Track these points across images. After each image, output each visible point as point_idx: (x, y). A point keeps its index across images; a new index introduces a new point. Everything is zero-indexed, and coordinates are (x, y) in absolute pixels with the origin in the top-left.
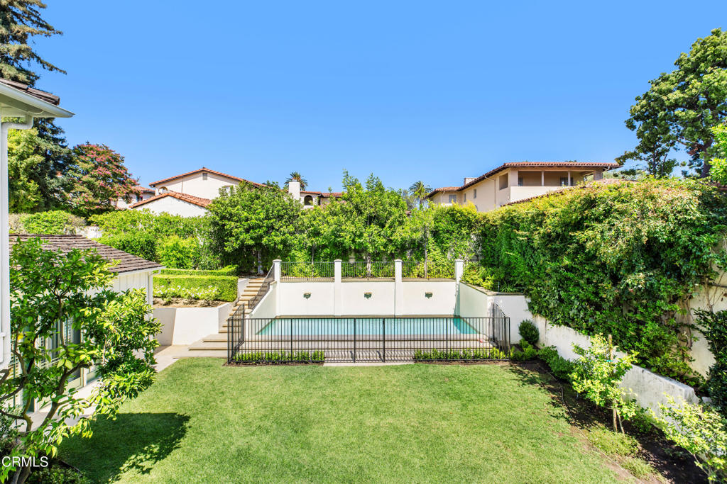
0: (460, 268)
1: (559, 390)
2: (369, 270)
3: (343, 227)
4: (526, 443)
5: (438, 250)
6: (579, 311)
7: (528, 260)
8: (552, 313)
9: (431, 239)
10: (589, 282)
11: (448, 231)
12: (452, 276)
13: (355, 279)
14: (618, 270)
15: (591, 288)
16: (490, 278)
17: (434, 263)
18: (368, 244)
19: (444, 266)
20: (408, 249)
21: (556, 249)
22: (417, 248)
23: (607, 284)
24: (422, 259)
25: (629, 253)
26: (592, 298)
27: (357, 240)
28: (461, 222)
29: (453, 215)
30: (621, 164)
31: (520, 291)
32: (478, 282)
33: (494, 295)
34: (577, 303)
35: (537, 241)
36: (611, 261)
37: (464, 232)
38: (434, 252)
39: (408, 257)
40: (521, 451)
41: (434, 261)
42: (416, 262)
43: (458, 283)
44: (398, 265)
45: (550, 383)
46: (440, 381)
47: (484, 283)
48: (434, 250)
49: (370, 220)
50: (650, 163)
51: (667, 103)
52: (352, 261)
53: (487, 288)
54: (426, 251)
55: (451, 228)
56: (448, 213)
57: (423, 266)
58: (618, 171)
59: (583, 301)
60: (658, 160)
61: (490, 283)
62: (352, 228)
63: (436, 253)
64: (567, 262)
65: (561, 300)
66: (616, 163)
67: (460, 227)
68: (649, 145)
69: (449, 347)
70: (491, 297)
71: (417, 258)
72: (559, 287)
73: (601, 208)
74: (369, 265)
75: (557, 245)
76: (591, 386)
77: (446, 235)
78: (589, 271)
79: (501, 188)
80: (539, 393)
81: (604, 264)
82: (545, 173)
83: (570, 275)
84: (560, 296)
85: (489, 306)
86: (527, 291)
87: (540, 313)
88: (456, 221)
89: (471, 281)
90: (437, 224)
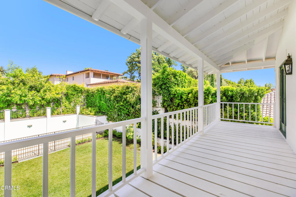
0: (78, 109)
1: (120, 140)
2: (27, 114)
3: (13, 91)
4: (117, 154)
5: (67, 102)
6: (124, 117)
7: (107, 104)
8: (115, 120)
9: (64, 98)
10: (127, 109)
11: (72, 94)
12: (74, 112)
13: (18, 119)
14: (134, 104)
15: (127, 110)
16: (93, 111)
17: (65, 108)
18: (30, 100)
19: (70, 109)
20: (51, 102)
21: (118, 100)
22: (57, 102)
23: (131, 109)
24: (60, 106)
25: (136, 101)
26: (127, 113)
27: (23, 98)
28: (77, 90)
29: (74, 88)
30: (123, 75)
31: (104, 114)
32: (88, 113)
33: (96, 117)
34: (123, 115)
35: (112, 98)
36: (132, 103)
37: (80, 95)
38: (65, 103)
39: (52, 106)
40: (117, 156)
41: (65, 107)
42: (56, 108)
43: (78, 115)
44: (49, 110)
45: (117, 139)
46: (84, 149)
47: (91, 114)
48: (65, 102)
49: (31, 88)
50: (130, 76)
51: (135, 61)
52: (14, 110)
53: (93, 115)
54: (62, 103)
55: (74, 93)
56: (72, 87)
57: (60, 110)
58: (123, 76)
59: (125, 114)
60: (132, 75)
61: (93, 113)
62: (19, 92)
63: (67, 103)
64: (122, 104)
65: (118, 115)
66: (122, 74)
67: (78, 93)
68: (131, 71)
69: (83, 138)
70: (95, 118)
71: (57, 106)
72: (118, 111)
73: (130, 89)
74: (27, 111)
75: (119, 99)
76: (130, 134)
77: (71, 96)
78: (127, 106)
79: (86, 78)
80: (115, 142)
81: (131, 104)
82: (102, 74)
83: (122, 107)
84: (118, 114)
85: (95, 121)
86: (107, 114)
87: (111, 120)
88: (76, 90)
89: (85, 113)
90: (67, 92)
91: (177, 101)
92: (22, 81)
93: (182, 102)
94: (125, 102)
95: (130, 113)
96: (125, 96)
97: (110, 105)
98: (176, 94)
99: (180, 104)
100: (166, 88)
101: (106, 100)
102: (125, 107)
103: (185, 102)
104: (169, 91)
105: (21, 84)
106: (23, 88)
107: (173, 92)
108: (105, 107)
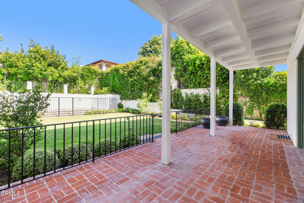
6: (137, 93)
7: (121, 82)
8: (128, 97)
11: (87, 76)
16: (107, 90)
17: (80, 89)
19: (84, 90)
23: (144, 83)
26: (140, 87)
27: (43, 72)
28: (92, 72)
29: (89, 70)
31: (117, 93)
34: (136, 90)
35: (126, 74)
36: (145, 76)
37: (94, 77)
38: (80, 82)
39: (68, 84)
43: (92, 95)
44: (66, 87)
47: (105, 92)
54: (77, 83)
59: (138, 89)
63: (82, 84)
65: (131, 91)
67: (92, 75)
72: (132, 87)
78: (140, 80)
81: (144, 78)
83: (135, 82)
86: (120, 93)
87: (124, 99)
88: (90, 72)
89: (99, 93)
90: (82, 73)
91: (190, 68)
92: (42, 56)
93: (195, 69)
94: (138, 76)
95: (143, 87)
96: (138, 70)
97: (124, 83)
98: (189, 62)
99: (193, 71)
100: (180, 57)
101: (120, 79)
102: (138, 82)
103: (198, 69)
104: (182, 59)
105: (42, 58)
106: (43, 62)
107: (186, 59)
108: (118, 86)
